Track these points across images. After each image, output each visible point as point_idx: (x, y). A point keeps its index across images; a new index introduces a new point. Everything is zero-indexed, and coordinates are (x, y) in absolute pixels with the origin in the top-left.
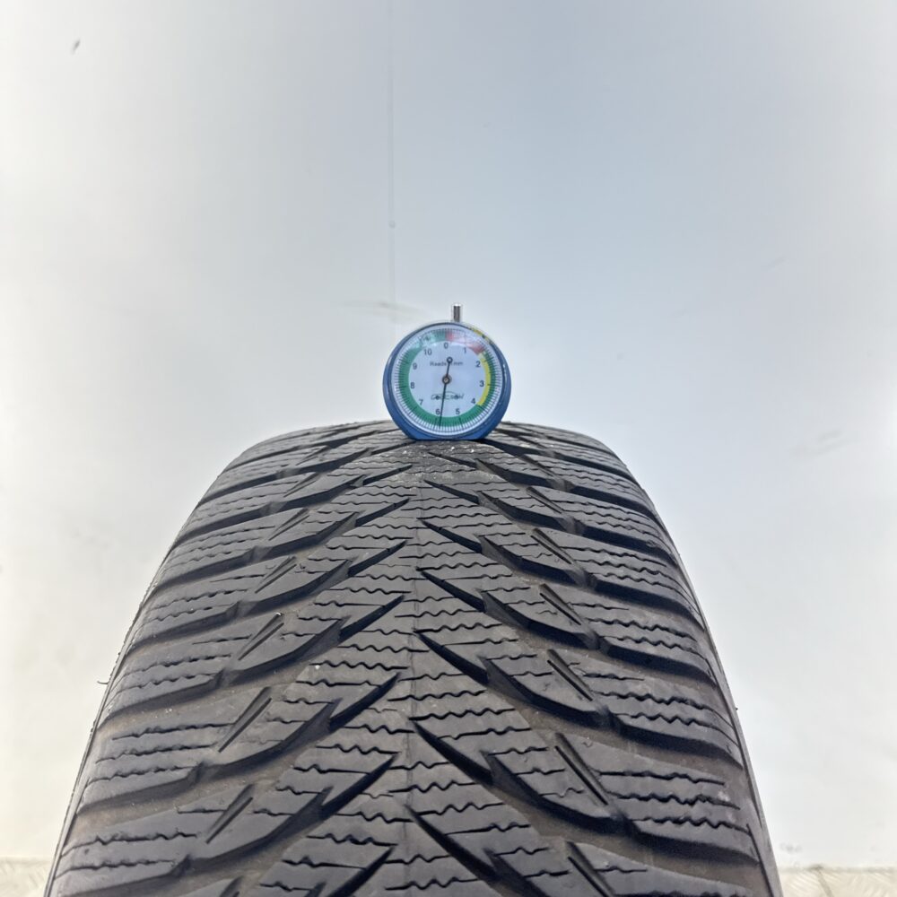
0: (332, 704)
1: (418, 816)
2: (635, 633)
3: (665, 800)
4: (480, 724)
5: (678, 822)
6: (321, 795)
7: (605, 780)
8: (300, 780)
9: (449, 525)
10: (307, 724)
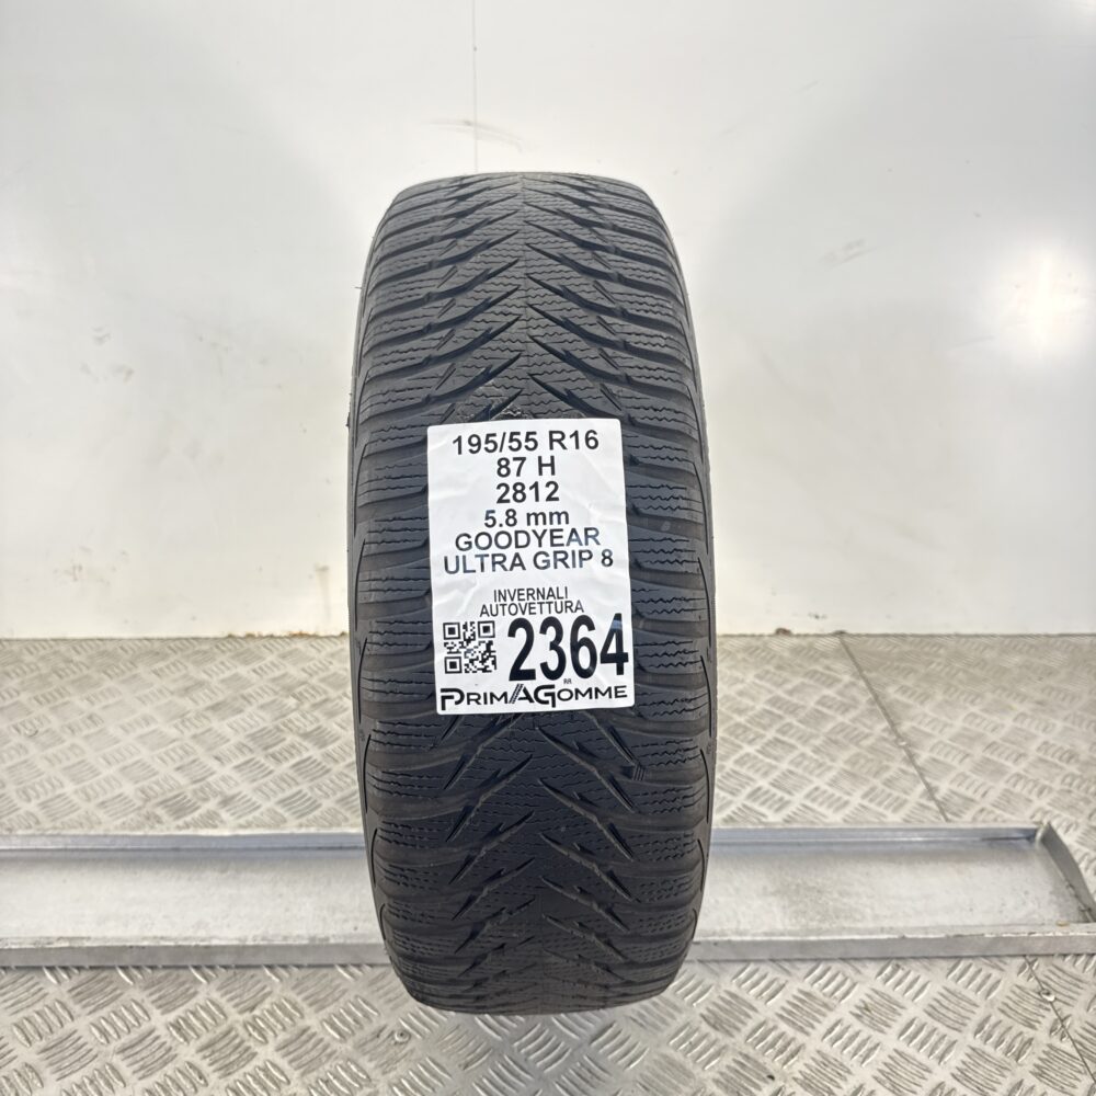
0: (488, 270)
1: (531, 306)
2: (635, 247)
3: (641, 304)
4: (559, 275)
5: (646, 311)
6: (487, 300)
7: (614, 296)
8: (477, 295)
9: (541, 204)
10: (477, 277)
